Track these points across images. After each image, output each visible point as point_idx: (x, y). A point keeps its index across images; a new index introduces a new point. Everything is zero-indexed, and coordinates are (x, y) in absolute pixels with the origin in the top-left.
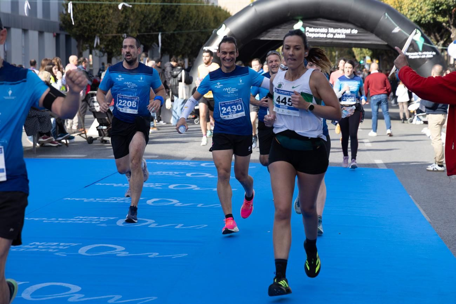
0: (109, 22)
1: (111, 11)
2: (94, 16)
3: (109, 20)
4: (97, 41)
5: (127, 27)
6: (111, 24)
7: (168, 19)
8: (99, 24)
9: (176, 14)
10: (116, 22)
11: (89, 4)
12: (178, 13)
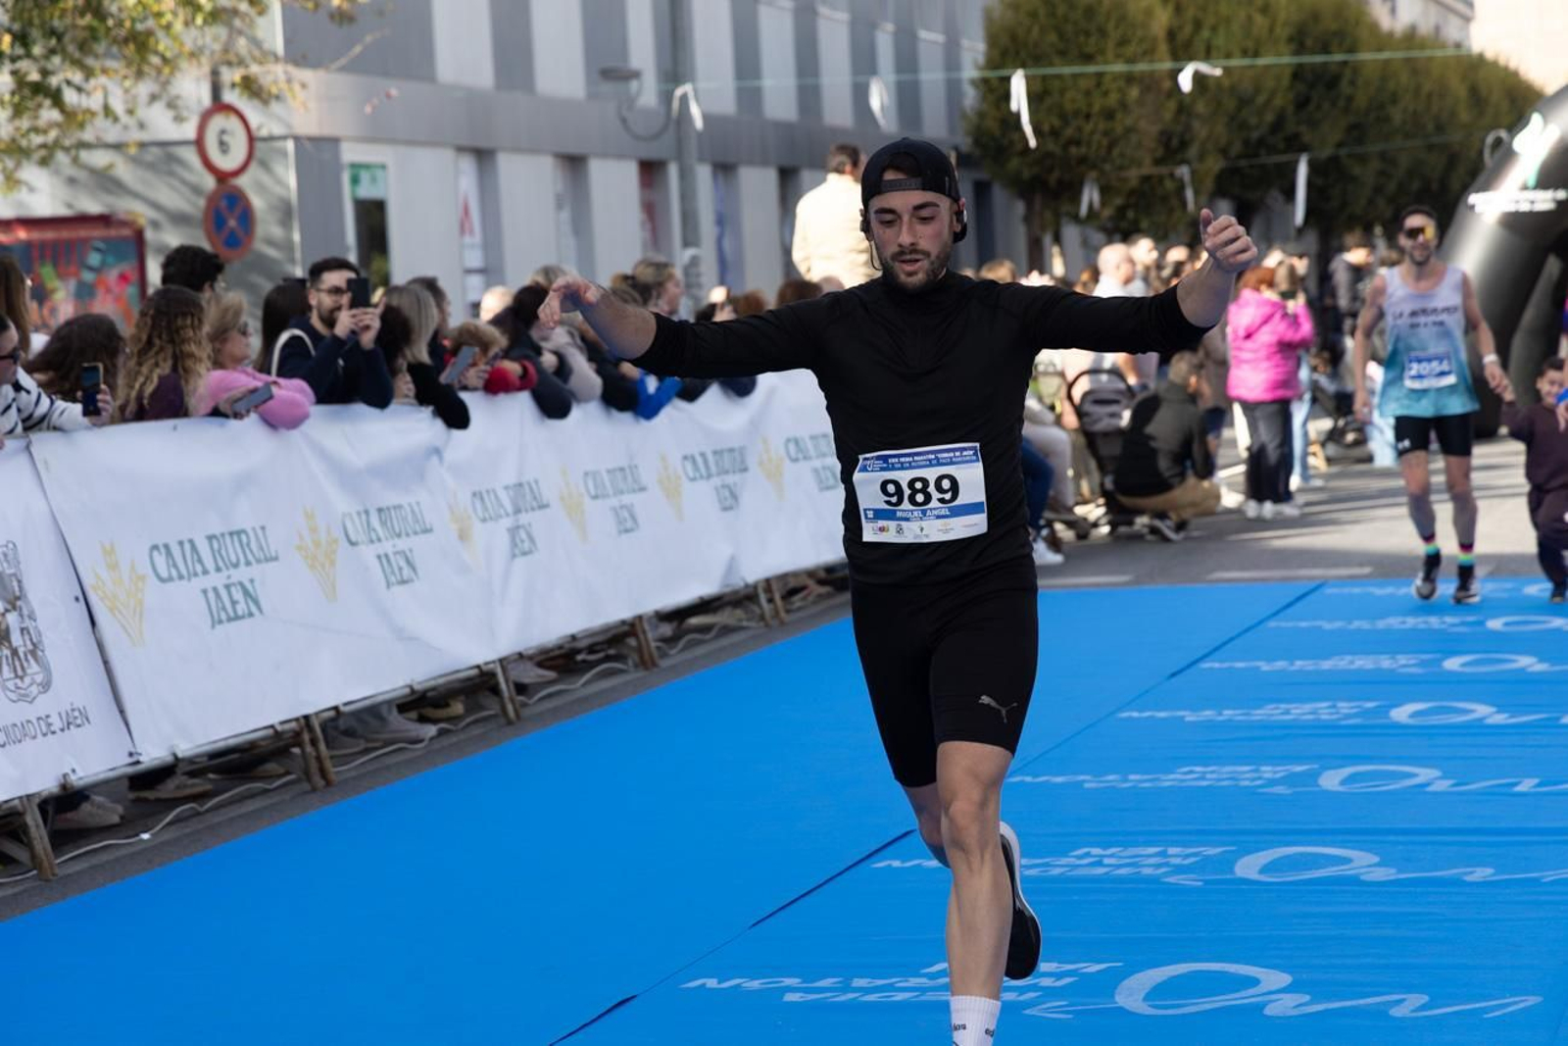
0: (1129, 130)
1: (1134, 93)
2: (1076, 113)
3: (1129, 122)
4: (1090, 196)
5: (1184, 145)
6: (1134, 138)
7: (1319, 107)
8: (1096, 137)
9: (1345, 88)
10: (1149, 129)
11: (1059, 77)
12: (1353, 83)
